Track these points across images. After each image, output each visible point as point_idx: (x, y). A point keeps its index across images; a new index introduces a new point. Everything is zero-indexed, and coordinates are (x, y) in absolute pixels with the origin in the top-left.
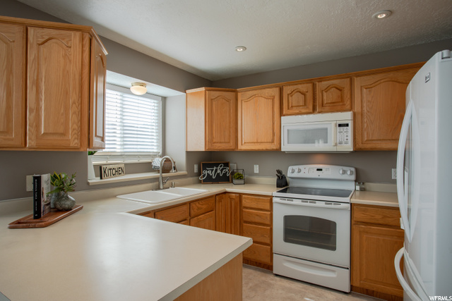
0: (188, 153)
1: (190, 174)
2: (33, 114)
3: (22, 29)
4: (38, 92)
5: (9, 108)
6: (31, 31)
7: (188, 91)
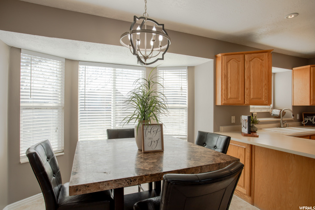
0: (294, 107)
1: (295, 120)
2: (248, 90)
3: (243, 55)
4: (250, 81)
5: (238, 88)
6: (246, 56)
7: (294, 69)
